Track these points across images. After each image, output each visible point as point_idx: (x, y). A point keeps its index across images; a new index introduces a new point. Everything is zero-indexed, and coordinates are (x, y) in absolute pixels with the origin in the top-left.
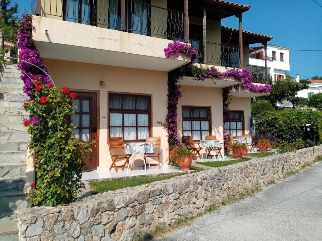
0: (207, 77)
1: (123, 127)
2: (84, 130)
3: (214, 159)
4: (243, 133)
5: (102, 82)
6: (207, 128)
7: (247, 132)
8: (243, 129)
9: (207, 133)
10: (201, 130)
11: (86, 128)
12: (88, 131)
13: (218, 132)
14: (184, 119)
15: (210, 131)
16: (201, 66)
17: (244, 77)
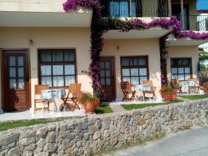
0: (131, 29)
1: (52, 76)
2: (20, 80)
3: (150, 102)
4: (192, 77)
5: (31, 41)
6: (146, 74)
7: (195, 76)
8: (191, 73)
9: (145, 79)
10: (139, 76)
11: (22, 78)
12: (23, 80)
13: (156, 77)
14: (123, 67)
15: (148, 76)
16: (127, 19)
17: (171, 24)
